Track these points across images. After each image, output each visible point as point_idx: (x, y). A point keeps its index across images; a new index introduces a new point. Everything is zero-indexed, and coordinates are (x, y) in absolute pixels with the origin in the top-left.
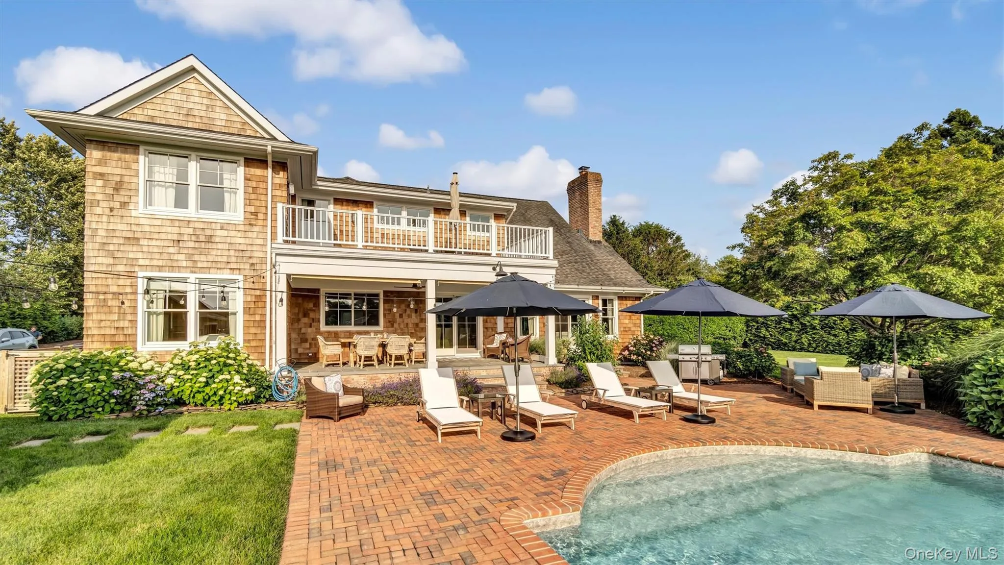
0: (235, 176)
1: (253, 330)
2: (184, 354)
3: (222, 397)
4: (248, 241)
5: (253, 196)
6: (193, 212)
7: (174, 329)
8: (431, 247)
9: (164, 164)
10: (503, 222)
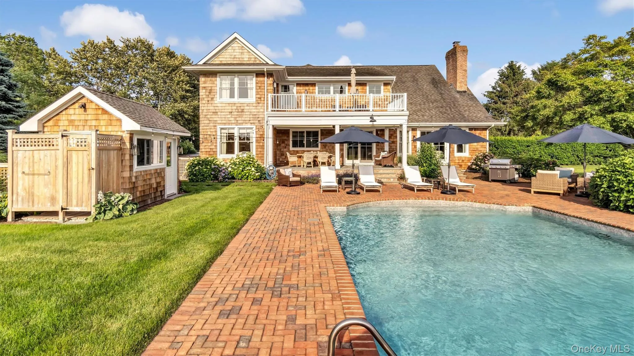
0: (252, 82)
1: (259, 150)
2: (234, 159)
3: (248, 176)
4: (257, 111)
5: (259, 90)
6: (236, 99)
7: (230, 149)
8: (337, 109)
9: (226, 80)
10: (389, 87)
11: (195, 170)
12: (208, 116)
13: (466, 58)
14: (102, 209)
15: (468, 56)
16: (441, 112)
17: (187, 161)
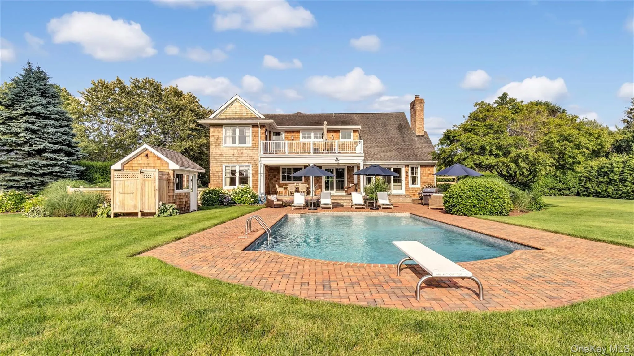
0: (249, 132)
1: (255, 182)
2: (235, 189)
3: (245, 202)
4: (253, 153)
5: (254, 138)
6: (237, 145)
7: (232, 182)
8: (312, 152)
9: (229, 130)
10: (357, 134)
11: (207, 197)
12: (216, 158)
13: (423, 108)
14: (162, 211)
15: (425, 107)
16: (399, 153)
17: (202, 190)
